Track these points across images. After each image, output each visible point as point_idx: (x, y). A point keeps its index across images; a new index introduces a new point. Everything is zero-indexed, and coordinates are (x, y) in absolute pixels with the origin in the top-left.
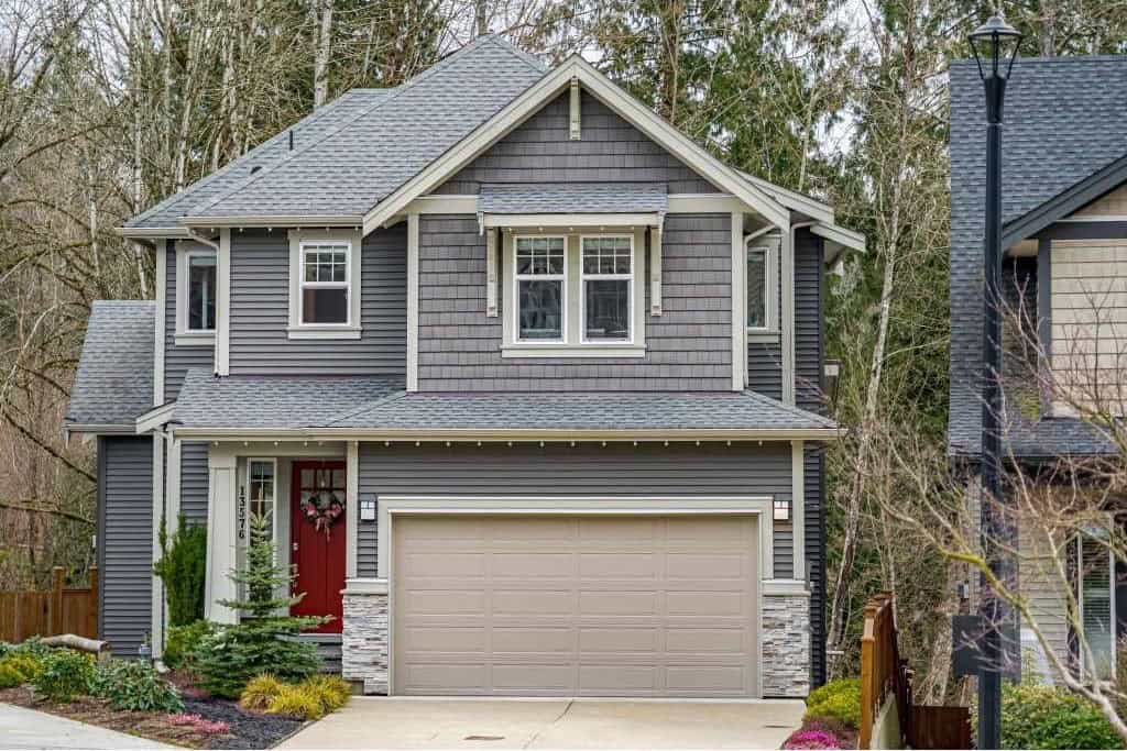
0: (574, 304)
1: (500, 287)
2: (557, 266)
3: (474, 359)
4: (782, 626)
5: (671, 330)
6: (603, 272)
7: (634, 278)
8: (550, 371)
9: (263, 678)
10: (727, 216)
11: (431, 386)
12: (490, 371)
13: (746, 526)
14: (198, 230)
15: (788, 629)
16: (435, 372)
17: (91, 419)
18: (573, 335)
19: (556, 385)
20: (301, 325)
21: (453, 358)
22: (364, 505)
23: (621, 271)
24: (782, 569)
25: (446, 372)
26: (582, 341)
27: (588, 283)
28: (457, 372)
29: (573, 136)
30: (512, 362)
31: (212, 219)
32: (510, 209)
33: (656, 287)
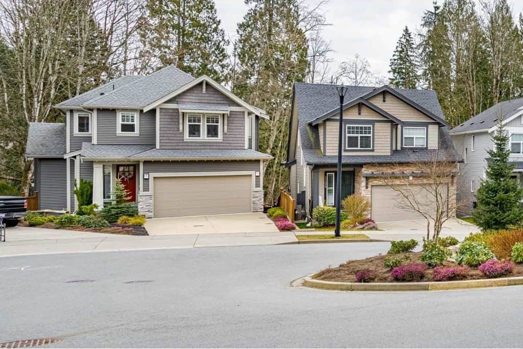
0: (204, 130)
1: (183, 126)
2: (199, 121)
3: (176, 141)
4: (257, 197)
5: (229, 136)
6: (212, 123)
7: (220, 125)
8: (197, 144)
9: (124, 217)
10: (244, 112)
11: (163, 147)
12: (181, 144)
13: (249, 178)
14: (85, 108)
15: (259, 198)
16: (164, 144)
17: (35, 154)
18: (204, 136)
19: (199, 148)
20: (121, 132)
21: (170, 141)
22: (145, 175)
23: (216, 123)
24: (257, 185)
25: (168, 144)
26: (206, 138)
27: (208, 125)
28: (171, 144)
29: (203, 92)
30: (186, 142)
31: (91, 106)
32: (188, 108)
33: (226, 127)
